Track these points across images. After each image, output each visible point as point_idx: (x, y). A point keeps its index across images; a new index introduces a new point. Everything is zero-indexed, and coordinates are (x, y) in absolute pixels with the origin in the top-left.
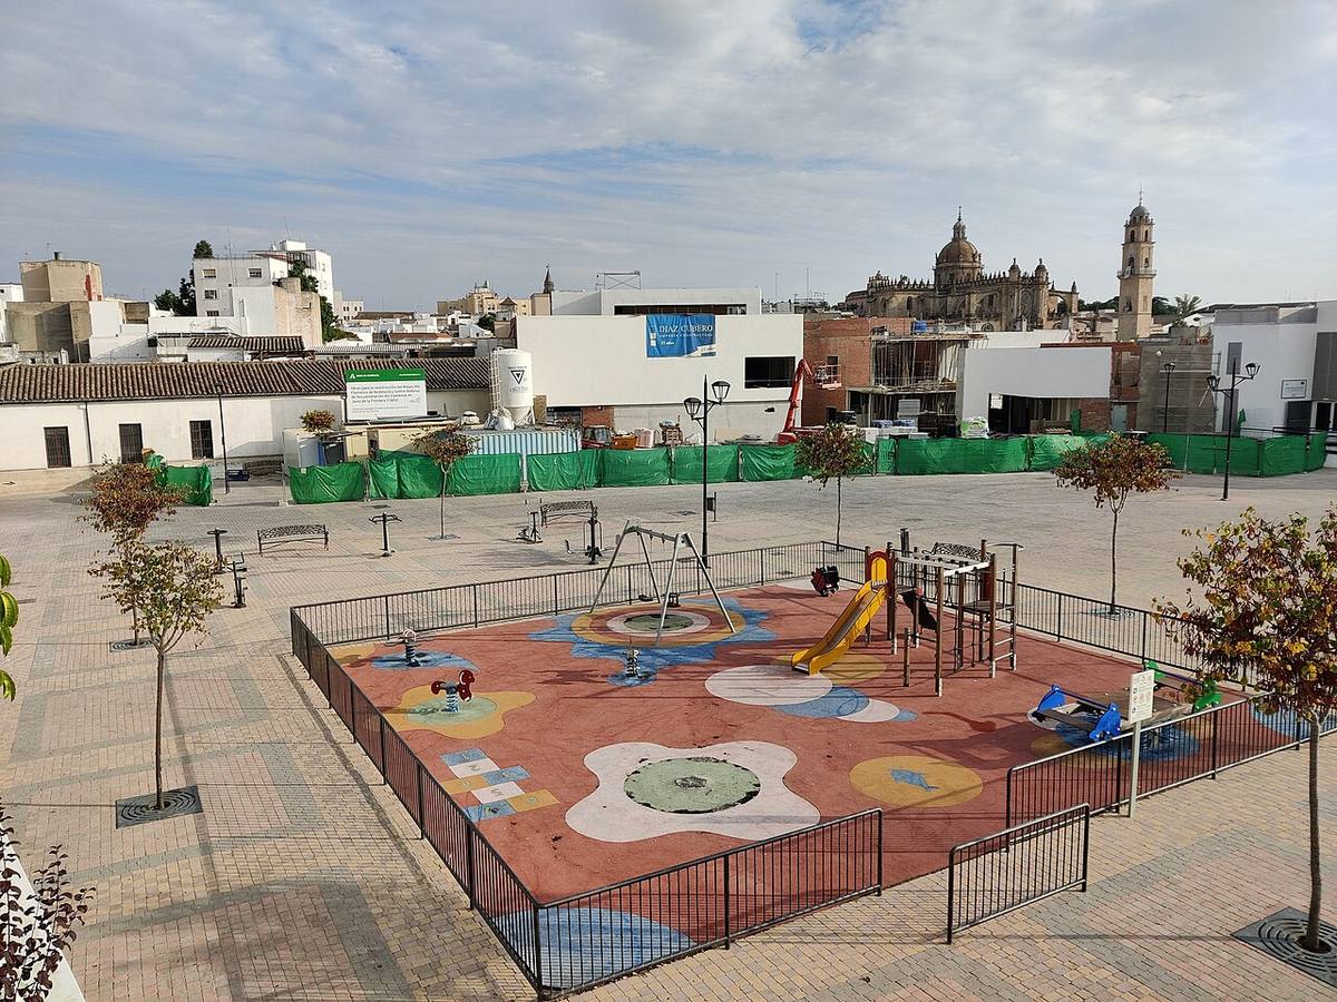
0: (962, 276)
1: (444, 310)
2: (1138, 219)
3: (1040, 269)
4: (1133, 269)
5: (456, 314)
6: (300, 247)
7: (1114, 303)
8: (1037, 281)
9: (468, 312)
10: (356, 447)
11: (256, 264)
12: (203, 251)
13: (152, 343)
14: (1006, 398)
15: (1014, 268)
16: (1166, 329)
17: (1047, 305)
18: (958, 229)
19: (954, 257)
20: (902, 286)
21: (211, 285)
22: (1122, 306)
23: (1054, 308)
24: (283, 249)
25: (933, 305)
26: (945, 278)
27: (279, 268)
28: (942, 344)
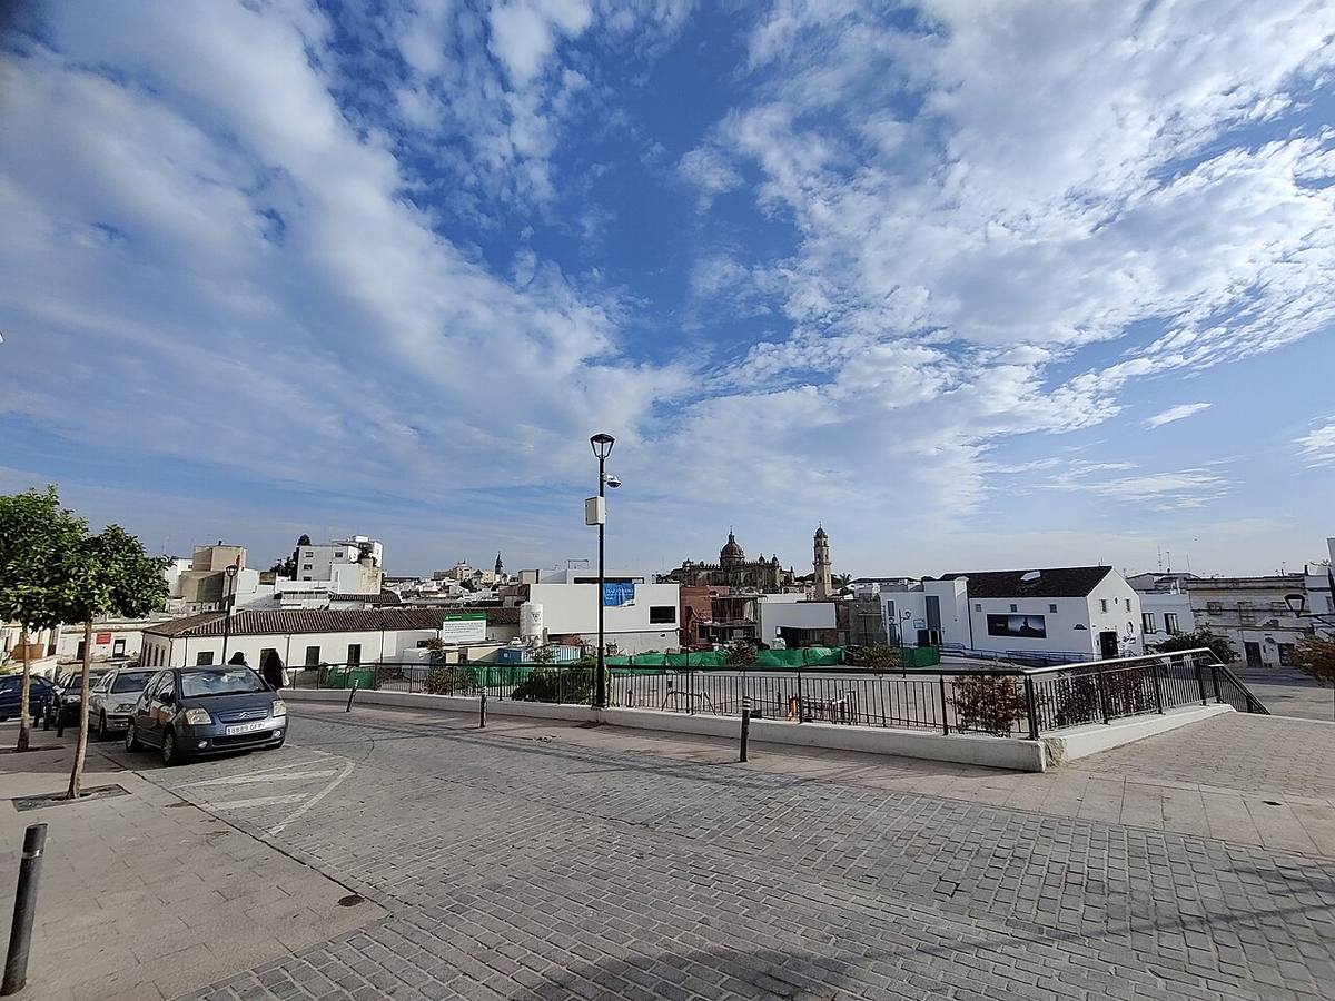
0: (734, 562)
1: (438, 577)
2: (820, 534)
3: (775, 559)
4: (820, 561)
5: (447, 579)
6: (365, 540)
7: (811, 577)
8: (773, 566)
9: (453, 578)
10: (452, 658)
11: (340, 549)
12: (304, 541)
13: (278, 597)
14: (782, 629)
15: (761, 559)
16: (838, 591)
17: (780, 579)
18: (731, 537)
19: (730, 551)
20: (702, 567)
21: (309, 561)
22: (815, 579)
23: (783, 580)
24: (354, 541)
25: (721, 577)
26: (726, 563)
27: (354, 553)
28: (746, 600)
